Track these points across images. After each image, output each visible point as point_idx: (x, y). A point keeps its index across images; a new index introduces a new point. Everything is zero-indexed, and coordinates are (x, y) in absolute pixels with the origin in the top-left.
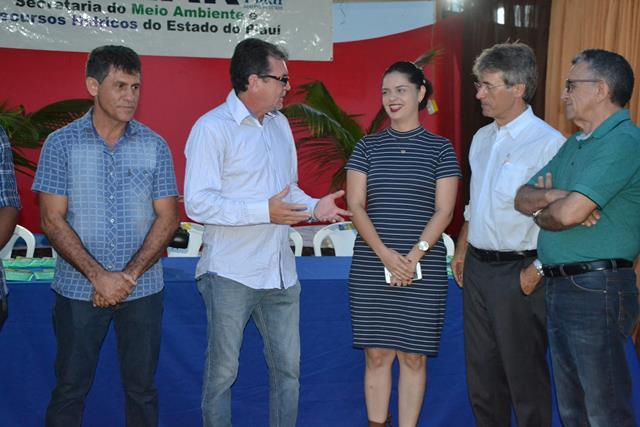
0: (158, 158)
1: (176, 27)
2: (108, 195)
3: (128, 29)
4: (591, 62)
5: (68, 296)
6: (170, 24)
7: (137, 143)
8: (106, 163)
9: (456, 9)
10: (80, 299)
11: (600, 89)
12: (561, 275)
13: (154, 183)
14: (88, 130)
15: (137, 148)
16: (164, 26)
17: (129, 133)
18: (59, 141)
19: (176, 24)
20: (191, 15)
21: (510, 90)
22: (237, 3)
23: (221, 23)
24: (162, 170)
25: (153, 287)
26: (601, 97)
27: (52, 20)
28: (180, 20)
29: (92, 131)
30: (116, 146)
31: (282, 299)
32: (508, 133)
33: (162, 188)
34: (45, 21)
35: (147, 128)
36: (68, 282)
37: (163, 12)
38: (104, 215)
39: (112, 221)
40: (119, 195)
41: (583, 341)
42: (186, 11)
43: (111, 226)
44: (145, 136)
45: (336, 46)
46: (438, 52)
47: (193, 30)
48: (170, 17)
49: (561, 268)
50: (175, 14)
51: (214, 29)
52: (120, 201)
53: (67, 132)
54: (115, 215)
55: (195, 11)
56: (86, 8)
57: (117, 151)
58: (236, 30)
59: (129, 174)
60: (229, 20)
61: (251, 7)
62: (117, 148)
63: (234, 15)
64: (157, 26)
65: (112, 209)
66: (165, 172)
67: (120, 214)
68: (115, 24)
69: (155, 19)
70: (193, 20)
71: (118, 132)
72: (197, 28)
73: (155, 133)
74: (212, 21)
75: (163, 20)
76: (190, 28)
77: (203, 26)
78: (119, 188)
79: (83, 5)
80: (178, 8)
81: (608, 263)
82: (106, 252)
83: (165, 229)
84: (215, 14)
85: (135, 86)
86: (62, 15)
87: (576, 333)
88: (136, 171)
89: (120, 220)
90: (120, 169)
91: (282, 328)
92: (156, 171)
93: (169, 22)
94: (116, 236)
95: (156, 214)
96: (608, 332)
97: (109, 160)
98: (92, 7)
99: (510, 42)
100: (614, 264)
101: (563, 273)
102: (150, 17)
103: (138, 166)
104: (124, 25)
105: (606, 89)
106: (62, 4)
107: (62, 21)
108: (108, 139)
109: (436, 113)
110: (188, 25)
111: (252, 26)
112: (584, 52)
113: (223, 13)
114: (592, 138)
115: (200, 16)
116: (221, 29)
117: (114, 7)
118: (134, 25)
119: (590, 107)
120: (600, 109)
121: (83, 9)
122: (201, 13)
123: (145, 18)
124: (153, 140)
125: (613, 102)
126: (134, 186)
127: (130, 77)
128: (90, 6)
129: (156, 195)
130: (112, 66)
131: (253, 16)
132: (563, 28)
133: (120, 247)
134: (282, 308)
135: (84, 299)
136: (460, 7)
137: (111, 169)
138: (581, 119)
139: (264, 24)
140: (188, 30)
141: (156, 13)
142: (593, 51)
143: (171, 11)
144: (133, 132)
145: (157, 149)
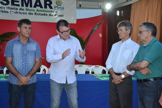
0: (36, 48)
1: (37, 14)
2: (23, 57)
3: (25, 14)
4: (145, 26)
5: (12, 83)
6: (35, 14)
7: (31, 44)
8: (23, 49)
9: (107, 11)
10: (15, 84)
11: (149, 33)
12: (142, 82)
13: (35, 54)
14: (18, 41)
15: (31, 45)
16: (34, 14)
17: (29, 41)
18: (11, 44)
19: (37, 13)
20: (41, 11)
21: (127, 31)
22: (53, 9)
23: (48, 13)
24: (38, 51)
25: (34, 81)
26: (149, 35)
27: (5, 12)
28: (38, 12)
29: (19, 41)
30: (26, 44)
31: (70, 87)
32: (126, 43)
33: (38, 55)
34: (3, 12)
35: (33, 40)
36: (12, 79)
37: (34, 10)
38: (22, 62)
39: (24, 64)
40: (26, 57)
41: (149, 100)
42: (39, 10)
43: (23, 65)
44: (33, 42)
45: (77, 20)
46: (103, 22)
47: (41, 15)
48: (35, 12)
49: (142, 80)
50: (37, 11)
51: (46, 15)
52: (26, 59)
53: (13, 41)
54: (24, 62)
55: (42, 10)
56: (14, 9)
57: (26, 46)
58: (52, 15)
59: (29, 52)
60: (51, 13)
61: (56, 10)
62: (26, 45)
63: (52, 12)
64: (32, 14)
65: (24, 61)
66: (38, 52)
67: (26, 62)
68: (21, 13)
69: (31, 12)
70: (41, 13)
71: (26, 41)
72: (42, 15)
73: (36, 42)
74: (46, 13)
75: (34, 13)
76: (41, 14)
77: (44, 14)
78: (26, 55)
79: (13, 8)
80: (38, 9)
81: (155, 79)
82: (22, 72)
83: (38, 66)
84: (47, 11)
85: (30, 28)
86: (7, 11)
87: (147, 97)
88: (30, 51)
89: (26, 63)
90: (26, 50)
91: (71, 95)
92: (36, 51)
93: (35, 13)
94: (24, 68)
95: (36, 62)
96: (156, 97)
97: (24, 48)
98: (15, 9)
99: (126, 20)
100: (157, 79)
101: (143, 81)
102: (30, 12)
103: (31, 50)
104: (24, 13)
105: (150, 33)
106: (7, 8)
107: (8, 12)
108: (23, 43)
109: (102, 37)
110: (40, 14)
111: (56, 14)
112: (143, 23)
113: (49, 11)
114: (148, 45)
115: (43, 12)
116: (48, 15)
117: (21, 9)
118: (26, 13)
119: (147, 38)
120: (149, 38)
121: (13, 9)
122: (43, 11)
123: (29, 12)
124: (35, 43)
125: (152, 36)
126: (30, 55)
127: (28, 25)
128: (15, 8)
129: (36, 57)
130: (23, 23)
131: (57, 12)
132: (134, 17)
133: (25, 70)
134: (71, 89)
135: (16, 84)
136: (108, 11)
137: (24, 50)
138: (144, 41)
139: (59, 14)
140: (40, 15)
141: (32, 11)
142: (145, 23)
143: (36, 10)
144: (30, 41)
145: (36, 45)
